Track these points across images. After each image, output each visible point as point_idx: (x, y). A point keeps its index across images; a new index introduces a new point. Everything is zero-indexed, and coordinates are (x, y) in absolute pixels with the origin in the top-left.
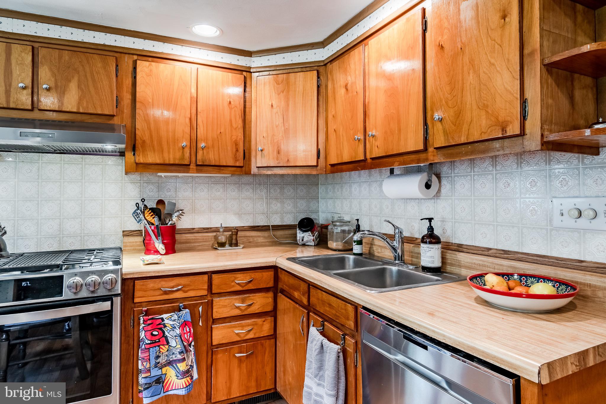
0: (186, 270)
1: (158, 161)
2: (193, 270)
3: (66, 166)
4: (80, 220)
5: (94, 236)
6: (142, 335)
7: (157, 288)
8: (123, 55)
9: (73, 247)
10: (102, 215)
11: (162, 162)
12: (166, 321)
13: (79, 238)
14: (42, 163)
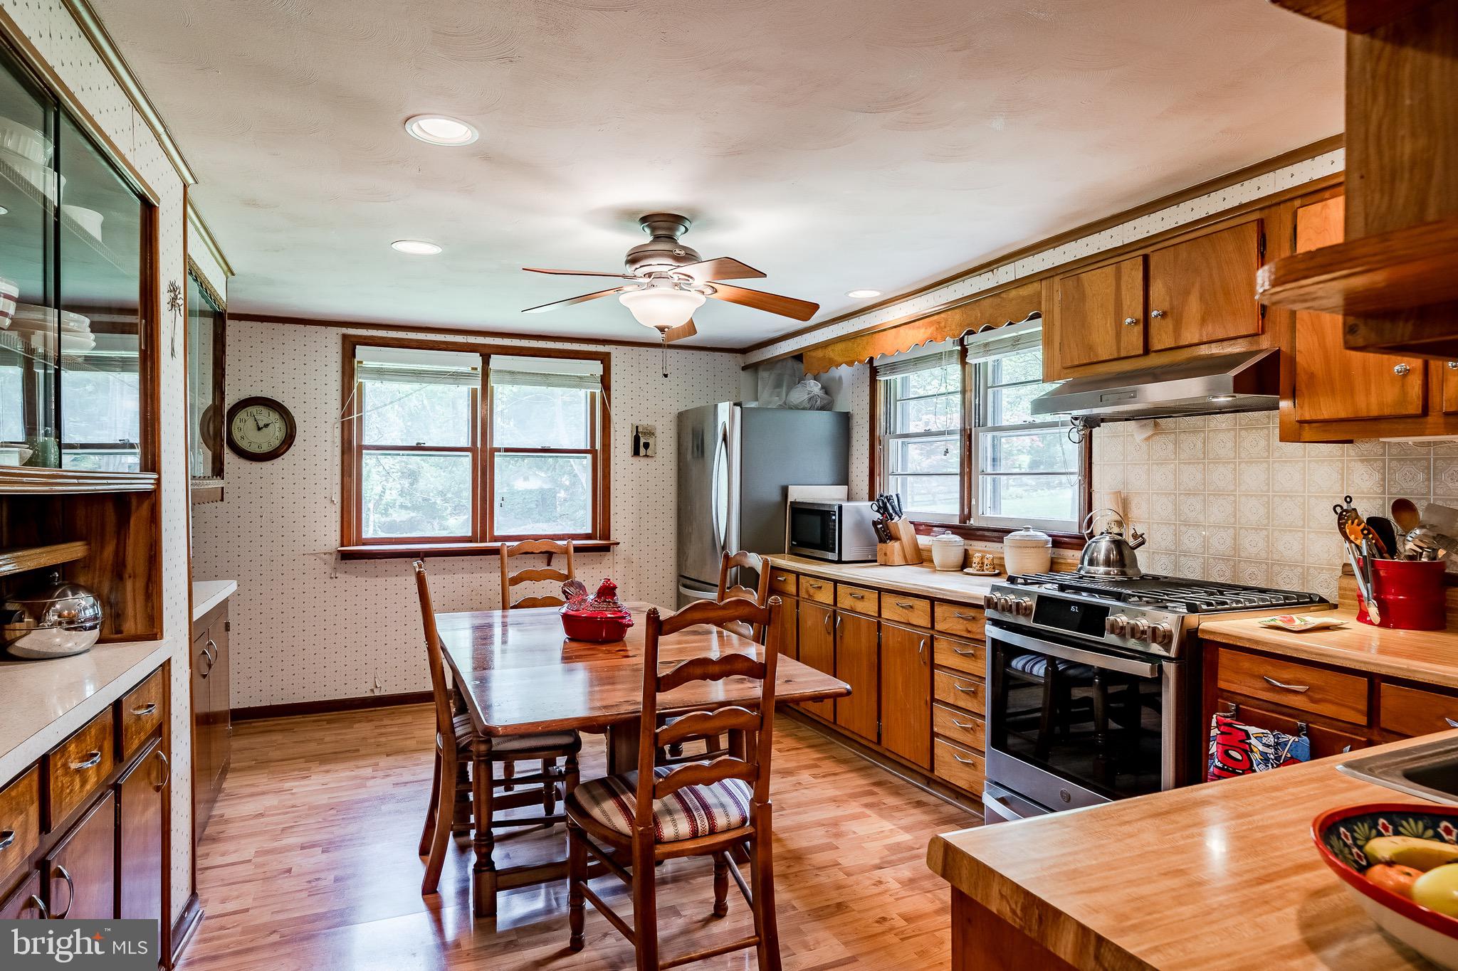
0: (1311, 653)
1: (1343, 415)
2: (1333, 660)
3: (1243, 433)
4: (1266, 533)
5: (1290, 566)
6: (1213, 749)
7: (1256, 673)
8: (1273, 209)
9: (1254, 582)
10: (1303, 527)
11: (1350, 415)
12: (1253, 741)
13: (1264, 566)
14: (1209, 431)
